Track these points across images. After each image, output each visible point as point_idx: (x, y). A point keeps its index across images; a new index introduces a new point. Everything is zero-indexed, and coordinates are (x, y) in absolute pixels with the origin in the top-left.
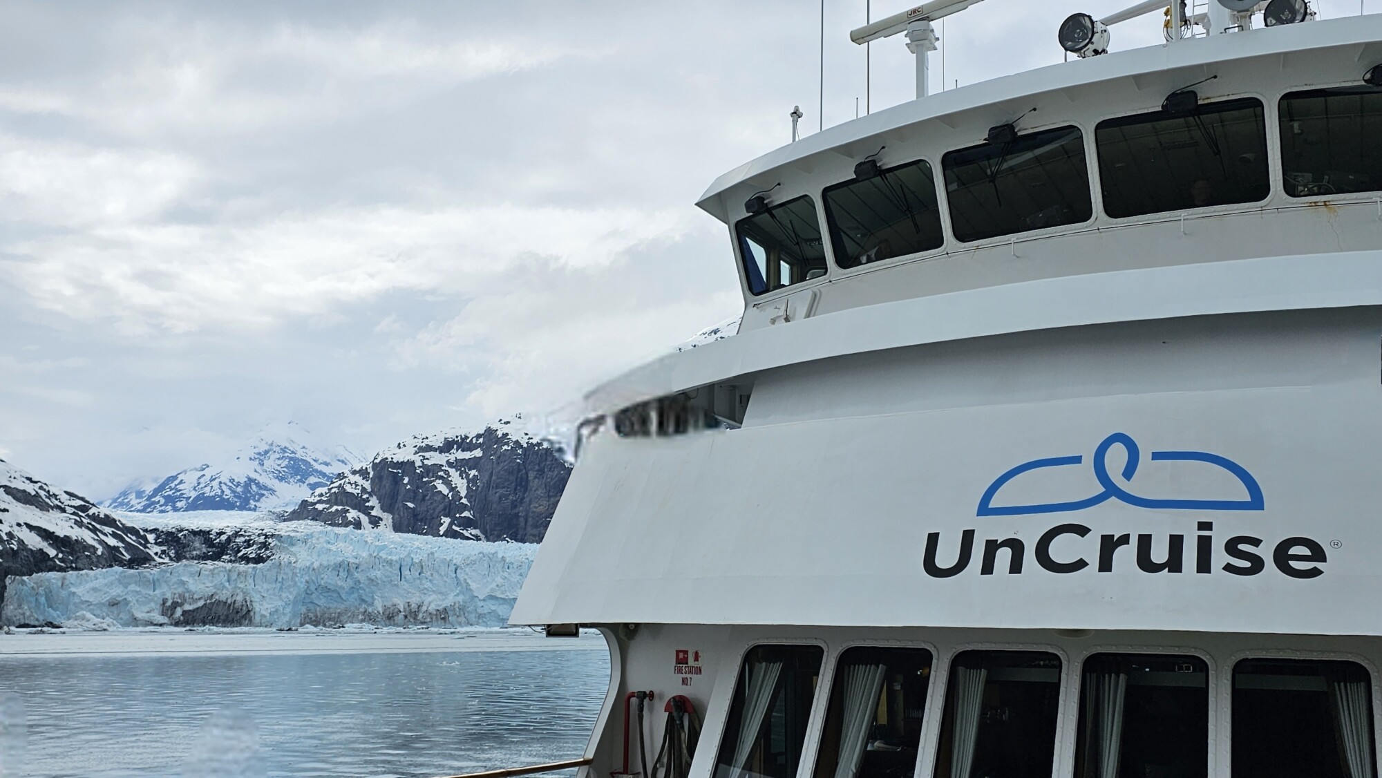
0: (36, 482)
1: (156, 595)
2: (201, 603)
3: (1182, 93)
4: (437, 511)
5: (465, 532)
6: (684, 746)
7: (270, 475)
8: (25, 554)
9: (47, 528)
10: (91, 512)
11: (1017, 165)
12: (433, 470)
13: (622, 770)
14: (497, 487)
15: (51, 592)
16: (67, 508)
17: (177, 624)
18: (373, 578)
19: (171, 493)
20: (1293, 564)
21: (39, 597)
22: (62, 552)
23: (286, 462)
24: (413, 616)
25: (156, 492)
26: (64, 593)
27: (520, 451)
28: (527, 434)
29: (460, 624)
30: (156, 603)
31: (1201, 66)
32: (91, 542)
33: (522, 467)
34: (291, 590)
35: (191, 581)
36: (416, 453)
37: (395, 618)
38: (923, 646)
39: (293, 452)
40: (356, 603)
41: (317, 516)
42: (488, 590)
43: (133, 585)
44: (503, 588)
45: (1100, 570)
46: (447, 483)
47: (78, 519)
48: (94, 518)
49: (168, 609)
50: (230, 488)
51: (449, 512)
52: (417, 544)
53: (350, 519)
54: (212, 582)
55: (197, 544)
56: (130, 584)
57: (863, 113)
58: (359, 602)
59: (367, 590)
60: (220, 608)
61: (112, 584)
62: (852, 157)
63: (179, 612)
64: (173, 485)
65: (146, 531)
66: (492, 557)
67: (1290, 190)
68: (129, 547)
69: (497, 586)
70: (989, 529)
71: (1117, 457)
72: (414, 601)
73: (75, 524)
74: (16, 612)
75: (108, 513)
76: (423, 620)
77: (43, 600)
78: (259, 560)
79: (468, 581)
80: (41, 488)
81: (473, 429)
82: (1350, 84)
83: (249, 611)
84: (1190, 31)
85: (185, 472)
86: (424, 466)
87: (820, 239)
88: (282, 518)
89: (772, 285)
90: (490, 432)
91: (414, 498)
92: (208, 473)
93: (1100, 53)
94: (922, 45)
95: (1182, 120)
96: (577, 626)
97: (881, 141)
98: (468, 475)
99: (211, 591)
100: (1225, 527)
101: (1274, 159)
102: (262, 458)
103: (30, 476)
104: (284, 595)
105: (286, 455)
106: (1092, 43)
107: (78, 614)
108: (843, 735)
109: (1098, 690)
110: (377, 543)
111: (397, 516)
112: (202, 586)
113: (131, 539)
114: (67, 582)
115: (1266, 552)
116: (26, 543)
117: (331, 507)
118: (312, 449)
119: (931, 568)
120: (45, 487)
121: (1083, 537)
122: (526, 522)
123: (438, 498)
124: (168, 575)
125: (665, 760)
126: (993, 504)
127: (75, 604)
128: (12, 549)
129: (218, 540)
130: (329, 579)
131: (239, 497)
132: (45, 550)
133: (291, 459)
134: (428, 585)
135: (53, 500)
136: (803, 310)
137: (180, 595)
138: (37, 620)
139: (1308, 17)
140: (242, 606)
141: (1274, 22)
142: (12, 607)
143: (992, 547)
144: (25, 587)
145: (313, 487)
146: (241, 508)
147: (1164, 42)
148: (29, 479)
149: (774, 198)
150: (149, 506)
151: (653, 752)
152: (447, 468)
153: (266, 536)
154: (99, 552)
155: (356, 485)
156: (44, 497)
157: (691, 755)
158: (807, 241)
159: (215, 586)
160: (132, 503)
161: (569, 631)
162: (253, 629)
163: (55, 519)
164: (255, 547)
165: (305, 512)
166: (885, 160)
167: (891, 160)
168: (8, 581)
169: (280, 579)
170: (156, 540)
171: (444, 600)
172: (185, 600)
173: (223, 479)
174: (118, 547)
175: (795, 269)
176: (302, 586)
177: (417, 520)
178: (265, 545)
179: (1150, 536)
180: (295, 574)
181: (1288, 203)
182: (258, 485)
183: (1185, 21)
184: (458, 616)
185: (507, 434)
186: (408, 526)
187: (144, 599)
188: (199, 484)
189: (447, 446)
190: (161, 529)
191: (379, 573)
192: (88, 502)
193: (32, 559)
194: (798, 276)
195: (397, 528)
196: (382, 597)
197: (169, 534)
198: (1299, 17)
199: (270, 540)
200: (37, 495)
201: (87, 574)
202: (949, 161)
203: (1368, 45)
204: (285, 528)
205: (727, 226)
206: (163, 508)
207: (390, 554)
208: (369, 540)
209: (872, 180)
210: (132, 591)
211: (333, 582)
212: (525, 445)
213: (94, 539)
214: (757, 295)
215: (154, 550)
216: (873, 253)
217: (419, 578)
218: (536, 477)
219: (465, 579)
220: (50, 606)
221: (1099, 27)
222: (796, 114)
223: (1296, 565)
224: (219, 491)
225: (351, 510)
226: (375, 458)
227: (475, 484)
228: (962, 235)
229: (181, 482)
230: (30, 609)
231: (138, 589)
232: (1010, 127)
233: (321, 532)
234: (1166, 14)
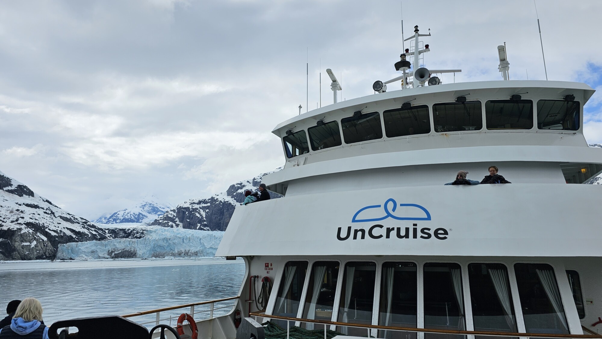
0: (71, 215)
1: (106, 249)
2: (120, 251)
3: (407, 103)
4: (196, 222)
5: (204, 228)
6: (267, 292)
7: (146, 212)
8: (65, 237)
9: (73, 229)
10: (88, 224)
11: (362, 122)
12: (195, 210)
13: (249, 299)
14: (215, 215)
15: (73, 248)
16: (80, 222)
17: (112, 258)
18: (175, 242)
19: (115, 218)
20: (439, 235)
21: (69, 250)
22: (78, 236)
23: (151, 208)
24: (187, 254)
25: (110, 217)
26: (77, 249)
27: (221, 204)
28: (224, 199)
29: (201, 256)
30: (106, 251)
31: (412, 96)
32: (87, 233)
33: (222, 208)
34: (149, 246)
35: (117, 244)
36: (190, 205)
37: (181, 255)
38: (337, 260)
39: (153, 205)
40: (169, 250)
41: (160, 224)
42: (210, 245)
43: (99, 246)
44: (214, 245)
45: (386, 238)
46: (199, 213)
47: (83, 226)
48: (89, 225)
49: (110, 253)
50: (133, 216)
51: (200, 222)
52: (189, 232)
53: (169, 225)
54: (124, 244)
55: (121, 233)
56: (98, 246)
57: (319, 107)
58: (170, 250)
59: (173, 246)
60: (126, 253)
61: (92, 246)
62: (316, 120)
63: (113, 254)
64: (116, 215)
65: (105, 229)
66: (211, 236)
67: (436, 130)
68: (99, 234)
69: (213, 244)
70: (356, 226)
71: (390, 205)
72: (187, 249)
73: (82, 227)
74: (61, 255)
75: (93, 224)
76: (190, 255)
77: (70, 251)
78: (140, 237)
79: (204, 243)
80: (72, 216)
81: (207, 197)
82: (451, 102)
83: (135, 253)
84: (408, 86)
85: (120, 211)
86: (192, 208)
87: (307, 142)
88: (149, 225)
89: (294, 155)
90: (212, 198)
91: (189, 218)
92: (127, 211)
93: (384, 92)
94: (335, 88)
95: (407, 111)
96: (236, 257)
97: (324, 115)
98: (206, 211)
99: (123, 247)
100: (421, 225)
101: (432, 122)
102: (144, 207)
103: (69, 213)
104: (147, 248)
105: (151, 206)
106: (382, 89)
107: (80, 255)
108: (314, 288)
109: (386, 273)
110: (177, 232)
111: (184, 224)
112: (121, 246)
113: (100, 232)
114: (78, 245)
115: (432, 232)
116: (66, 233)
117: (164, 221)
118: (159, 204)
119: (339, 238)
120: (73, 216)
121: (381, 228)
122: (223, 225)
123: (197, 218)
124: (110, 243)
125: (262, 296)
126: (356, 219)
127: (80, 252)
128: (61, 235)
129: (128, 232)
130: (161, 243)
131: (136, 219)
132: (72, 236)
133: (152, 207)
134: (191, 244)
135: (76, 220)
136: (302, 162)
137: (114, 249)
138: (68, 257)
139: (440, 83)
140: (133, 252)
141: (431, 84)
142: (60, 254)
143: (356, 231)
144: (64, 247)
145: (159, 215)
146: (137, 222)
147: (402, 89)
148: (69, 214)
149: (294, 131)
150: (108, 222)
151: (258, 295)
152: (199, 209)
153: (143, 230)
154: (90, 236)
155: (172, 214)
156: (73, 219)
157: (270, 295)
158: (303, 143)
159: (125, 246)
160: (103, 221)
161: (233, 258)
162: (137, 259)
163: (76, 226)
164: (139, 234)
165: (156, 223)
166: (325, 121)
167: (327, 121)
168: (59, 245)
169: (145, 243)
170: (108, 232)
171: (196, 249)
172: (115, 251)
173: (131, 213)
174: (96, 234)
175: (300, 151)
176: (152, 245)
177: (190, 225)
178: (142, 233)
179: (400, 228)
180: (150, 242)
181: (436, 134)
182: (142, 215)
183: (407, 83)
184: (201, 254)
185: (218, 199)
186: (187, 227)
187: (102, 250)
188: (124, 215)
189: (200, 203)
190: (110, 229)
191: (176, 241)
192: (87, 221)
193: (68, 239)
194: (301, 153)
195: (184, 227)
196: (177, 248)
197: (112, 230)
198: (437, 83)
199: (144, 232)
200: (71, 219)
201: (84, 243)
202: (343, 121)
203: (456, 91)
204: (149, 228)
205: (280, 138)
206: (112, 222)
207: (181, 235)
208: (175, 231)
209: (322, 126)
210: (99, 248)
211: (162, 244)
212: (223, 202)
213: (88, 232)
214: (289, 158)
215: (107, 235)
216: (322, 147)
217: (189, 242)
218: (226, 212)
219: (203, 242)
220: (72, 253)
221: (384, 85)
222: (300, 107)
223: (440, 236)
224: (130, 217)
225: (170, 222)
226: (178, 206)
227: (208, 214)
228: (347, 142)
229: (118, 214)
230: (66, 254)
231: (100, 247)
232: (360, 112)
233: (160, 229)
234: (402, 81)
